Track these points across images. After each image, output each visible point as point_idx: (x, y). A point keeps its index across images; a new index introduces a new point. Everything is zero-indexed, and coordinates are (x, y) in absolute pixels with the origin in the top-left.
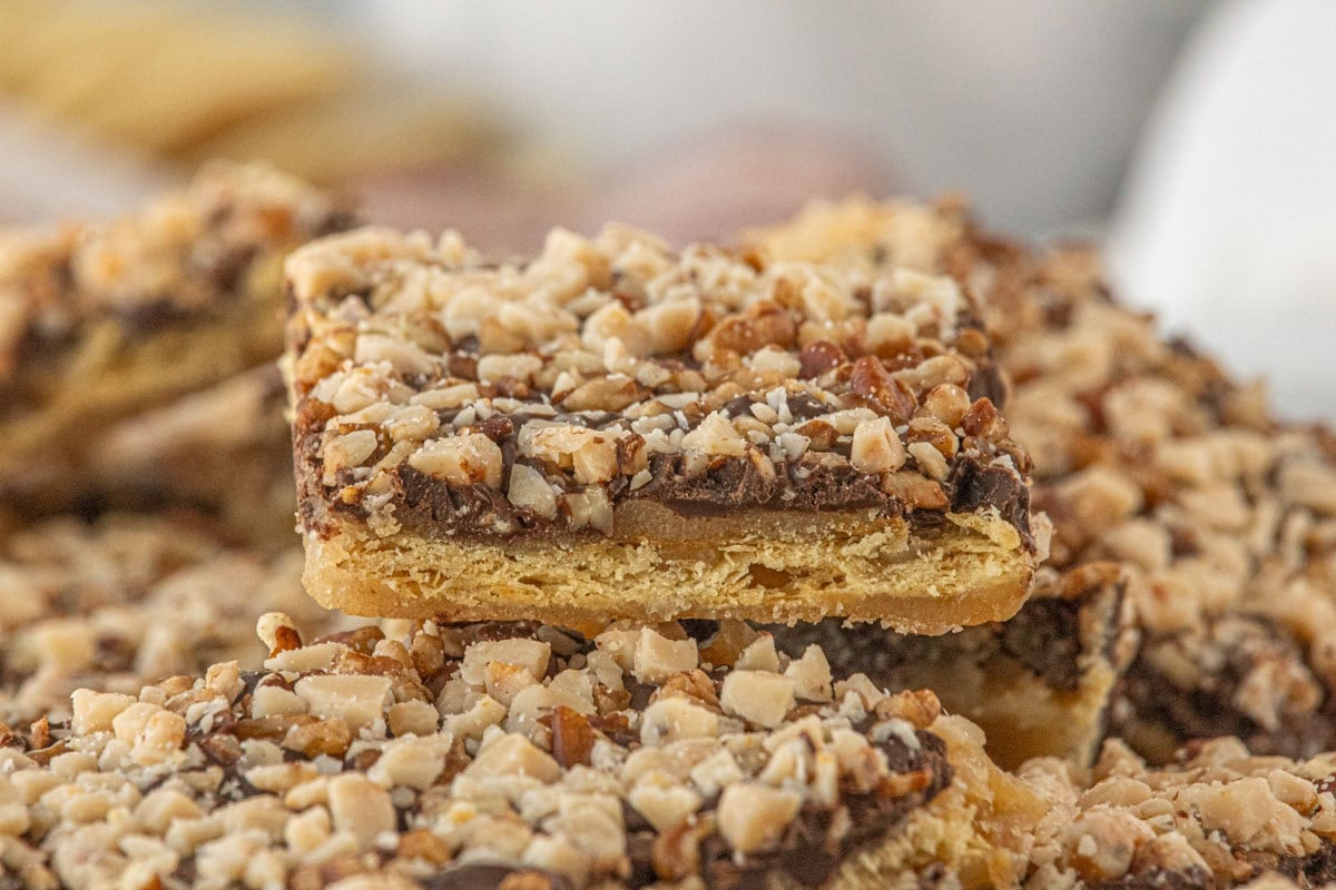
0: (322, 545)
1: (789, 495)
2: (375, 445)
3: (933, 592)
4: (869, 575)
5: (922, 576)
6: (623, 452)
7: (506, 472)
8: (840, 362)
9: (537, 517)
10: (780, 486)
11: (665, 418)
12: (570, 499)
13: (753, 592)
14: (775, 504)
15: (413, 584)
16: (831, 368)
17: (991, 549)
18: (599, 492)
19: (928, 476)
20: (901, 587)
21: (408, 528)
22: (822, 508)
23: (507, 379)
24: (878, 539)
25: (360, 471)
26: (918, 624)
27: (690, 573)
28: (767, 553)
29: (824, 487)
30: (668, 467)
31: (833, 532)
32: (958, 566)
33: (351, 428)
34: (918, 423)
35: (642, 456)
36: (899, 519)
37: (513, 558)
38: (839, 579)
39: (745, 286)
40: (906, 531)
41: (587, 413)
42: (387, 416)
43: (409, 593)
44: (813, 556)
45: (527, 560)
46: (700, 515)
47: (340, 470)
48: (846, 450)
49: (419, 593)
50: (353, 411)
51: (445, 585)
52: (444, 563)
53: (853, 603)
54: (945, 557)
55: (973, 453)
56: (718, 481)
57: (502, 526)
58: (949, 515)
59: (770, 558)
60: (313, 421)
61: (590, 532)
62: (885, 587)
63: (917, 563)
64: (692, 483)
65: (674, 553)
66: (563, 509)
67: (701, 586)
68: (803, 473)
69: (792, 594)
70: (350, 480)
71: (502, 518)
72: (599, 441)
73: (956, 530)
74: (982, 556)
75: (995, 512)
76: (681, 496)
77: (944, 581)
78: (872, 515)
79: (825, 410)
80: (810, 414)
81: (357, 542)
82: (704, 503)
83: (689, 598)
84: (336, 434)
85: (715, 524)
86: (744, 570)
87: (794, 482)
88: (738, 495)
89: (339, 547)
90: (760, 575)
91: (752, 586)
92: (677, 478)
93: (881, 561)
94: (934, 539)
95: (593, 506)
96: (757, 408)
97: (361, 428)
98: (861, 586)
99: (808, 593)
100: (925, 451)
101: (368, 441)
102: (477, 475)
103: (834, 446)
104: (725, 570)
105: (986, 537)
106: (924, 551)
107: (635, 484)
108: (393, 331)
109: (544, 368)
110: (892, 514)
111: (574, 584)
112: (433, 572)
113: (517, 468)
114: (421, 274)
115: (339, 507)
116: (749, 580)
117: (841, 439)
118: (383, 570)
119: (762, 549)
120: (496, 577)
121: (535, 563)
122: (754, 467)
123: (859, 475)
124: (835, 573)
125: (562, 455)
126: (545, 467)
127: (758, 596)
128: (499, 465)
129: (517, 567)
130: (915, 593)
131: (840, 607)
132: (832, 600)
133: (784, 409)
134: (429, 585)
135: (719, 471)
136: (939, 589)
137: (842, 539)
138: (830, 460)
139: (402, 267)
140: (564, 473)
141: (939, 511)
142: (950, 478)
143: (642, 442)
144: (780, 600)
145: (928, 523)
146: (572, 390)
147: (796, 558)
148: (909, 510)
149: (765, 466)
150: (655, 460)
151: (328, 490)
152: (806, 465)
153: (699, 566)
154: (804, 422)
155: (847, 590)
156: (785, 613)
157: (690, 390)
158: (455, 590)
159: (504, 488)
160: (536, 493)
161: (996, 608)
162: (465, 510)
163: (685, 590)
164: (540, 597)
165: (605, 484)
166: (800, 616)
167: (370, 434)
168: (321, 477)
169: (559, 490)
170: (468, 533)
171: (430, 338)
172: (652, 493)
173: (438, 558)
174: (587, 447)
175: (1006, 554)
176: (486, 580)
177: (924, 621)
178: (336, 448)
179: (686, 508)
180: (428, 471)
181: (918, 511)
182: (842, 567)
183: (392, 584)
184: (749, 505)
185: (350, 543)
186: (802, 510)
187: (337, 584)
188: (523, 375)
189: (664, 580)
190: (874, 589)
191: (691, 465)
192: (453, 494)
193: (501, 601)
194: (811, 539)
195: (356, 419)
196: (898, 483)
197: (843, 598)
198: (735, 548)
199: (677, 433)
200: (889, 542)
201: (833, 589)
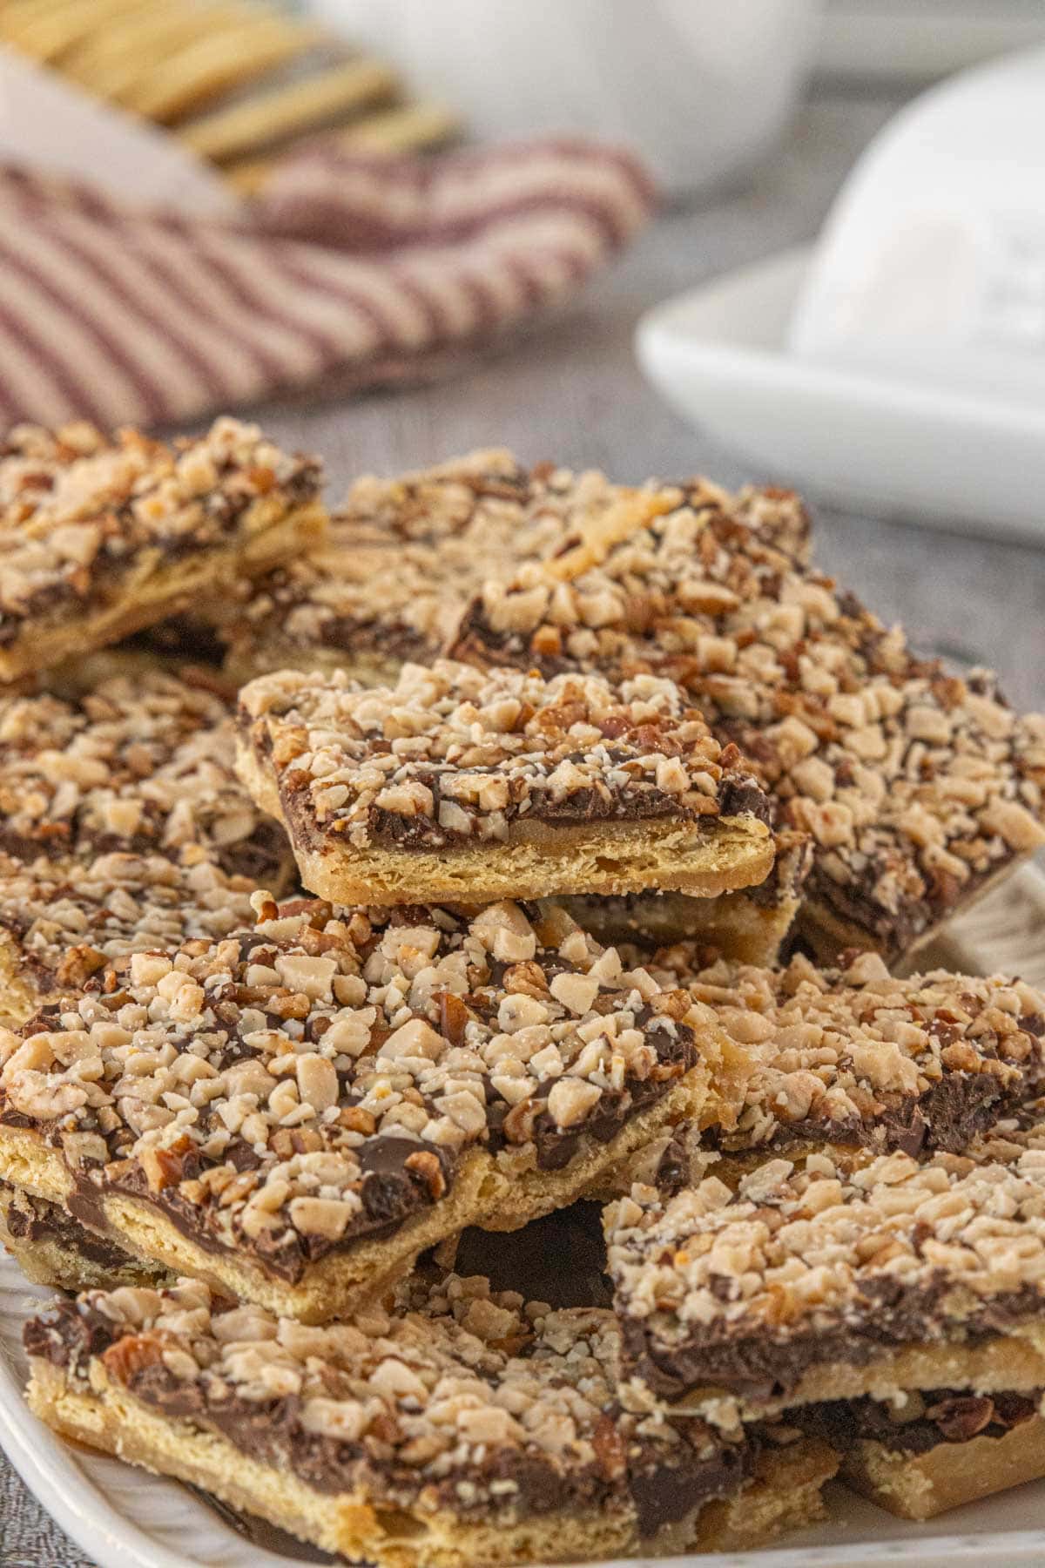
0: (322, 859)
1: (622, 810)
2: (347, 794)
3: (715, 868)
4: (672, 860)
5: (708, 858)
6: (513, 789)
7: (436, 806)
8: (628, 729)
9: (458, 833)
10: (616, 805)
11: (529, 767)
12: (481, 820)
13: (600, 875)
14: (612, 817)
15: (381, 882)
16: (622, 733)
17: (748, 839)
18: (499, 815)
19: (705, 794)
20: (693, 866)
21: (376, 845)
22: (643, 817)
23: (415, 752)
24: (678, 835)
25: (342, 811)
26: (705, 889)
27: (558, 864)
28: (608, 849)
29: (643, 804)
30: (542, 796)
31: (649, 833)
32: (728, 851)
33: (329, 785)
34: (694, 761)
35: (525, 790)
36: (691, 822)
37: (445, 862)
38: (653, 864)
39: (541, 690)
40: (696, 829)
41: (478, 768)
42: (350, 776)
43: (379, 888)
44: (638, 849)
45: (454, 862)
46: (564, 826)
47: (327, 811)
48: (653, 780)
49: (384, 887)
50: (326, 775)
51: (402, 881)
52: (400, 867)
53: (663, 878)
54: (720, 845)
55: (730, 778)
56: (574, 804)
57: (437, 840)
58: (721, 819)
59: (609, 852)
60: (299, 783)
61: (493, 841)
62: (684, 867)
63: (703, 850)
64: (559, 806)
65: (549, 851)
66: (476, 827)
67: (566, 873)
68: (630, 795)
69: (624, 874)
70: (336, 817)
71: (438, 835)
72: (497, 782)
73: (724, 828)
74: (743, 844)
75: (751, 814)
76: (552, 814)
77: (720, 861)
78: (674, 820)
79: (632, 757)
80: (623, 759)
81: (344, 856)
82: (567, 819)
83: (559, 881)
84: (320, 789)
85: (574, 832)
86: (593, 861)
87: (624, 801)
88: (588, 812)
89: (333, 859)
90: (604, 864)
91: (597, 871)
92: (549, 803)
93: (680, 851)
94: (711, 834)
95: (495, 824)
96: (587, 758)
97: (337, 784)
98: (667, 867)
99: (634, 874)
100: (704, 778)
101: (342, 792)
102: (419, 808)
103: (644, 778)
104: (581, 861)
105: (745, 831)
106: (707, 842)
107: (522, 809)
108: (329, 728)
109: (434, 744)
110: (687, 818)
111: (484, 876)
112: (393, 873)
113: (443, 803)
114: (329, 695)
115: (333, 834)
116: (596, 867)
117: (648, 773)
118: (362, 873)
119: (604, 847)
120: (434, 874)
121: (458, 863)
122: (598, 793)
123: (664, 795)
124: (649, 860)
125: (472, 792)
126: (460, 801)
127: (603, 877)
128: (432, 802)
129: (448, 867)
130: (702, 870)
131: (655, 881)
132: (650, 877)
133: (607, 757)
134: (390, 882)
135: (575, 797)
136: (719, 866)
137: (655, 837)
138: (645, 786)
139: (315, 692)
140: (473, 804)
141: (713, 816)
142: (719, 794)
143: (525, 781)
144: (617, 880)
145: (709, 824)
146: (461, 756)
147: (626, 852)
148: (697, 815)
149: (605, 792)
150: (533, 793)
151: (320, 825)
152: (631, 790)
153: (564, 860)
154: (621, 765)
155: (659, 870)
156: (620, 887)
157: (539, 751)
158: (408, 884)
159: (436, 815)
160: (458, 819)
161: (754, 876)
162: (413, 831)
163: (555, 876)
164: (463, 886)
165: (502, 810)
166: (629, 889)
167: (344, 787)
168: (315, 817)
169: (471, 815)
170: (414, 847)
171: (353, 732)
172: (533, 813)
173: (397, 864)
174: (489, 786)
175: (757, 841)
176: (427, 876)
177: (708, 887)
178: (323, 798)
179: (556, 823)
180: (388, 807)
181: (703, 816)
182: (655, 855)
183: (368, 882)
184: (596, 818)
185: (340, 856)
186: (630, 820)
187: (332, 884)
188: (422, 749)
189: (542, 870)
190: (677, 868)
191: (558, 794)
192: (406, 822)
193: (439, 889)
194: (635, 839)
195: (330, 779)
196: (690, 798)
197: (656, 876)
198: (587, 847)
199: (540, 776)
200: (685, 838)
201: (651, 870)
